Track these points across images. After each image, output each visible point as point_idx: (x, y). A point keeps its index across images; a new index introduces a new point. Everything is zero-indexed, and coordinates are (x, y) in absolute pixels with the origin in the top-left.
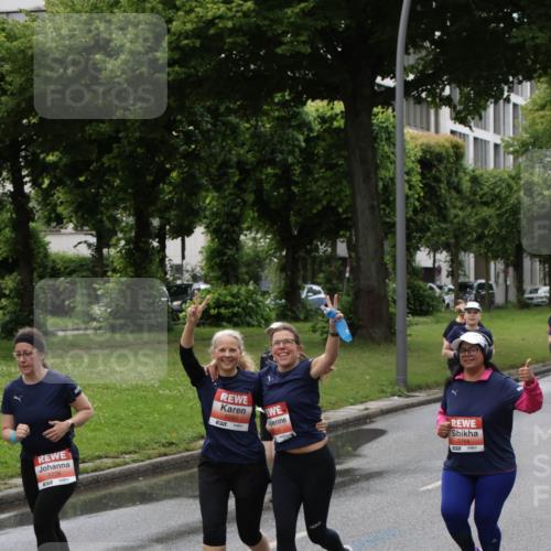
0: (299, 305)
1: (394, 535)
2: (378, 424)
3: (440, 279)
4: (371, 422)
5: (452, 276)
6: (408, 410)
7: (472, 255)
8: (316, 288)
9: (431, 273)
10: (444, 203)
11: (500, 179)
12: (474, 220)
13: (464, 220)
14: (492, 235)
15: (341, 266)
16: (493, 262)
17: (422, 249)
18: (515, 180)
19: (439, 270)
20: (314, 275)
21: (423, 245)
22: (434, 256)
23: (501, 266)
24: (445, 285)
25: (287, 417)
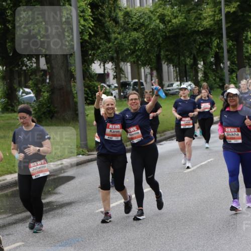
0: (15, 101)
1: (78, 241)
2: (69, 173)
3: (109, 81)
4: (64, 172)
5: (116, 78)
6: (89, 163)
7: (129, 64)
8: (27, 90)
9: (103, 77)
10: (108, 30)
11: (144, 13)
12: (128, 40)
13: (121, 41)
14: (141, 50)
15: (43, 75)
16: (142, 68)
17: (96, 62)
18: (154, 13)
19: (108, 75)
20: (26, 82)
21: (96, 59)
22: (104, 66)
23: (148, 70)
24: (113, 85)
25: (139, 131)
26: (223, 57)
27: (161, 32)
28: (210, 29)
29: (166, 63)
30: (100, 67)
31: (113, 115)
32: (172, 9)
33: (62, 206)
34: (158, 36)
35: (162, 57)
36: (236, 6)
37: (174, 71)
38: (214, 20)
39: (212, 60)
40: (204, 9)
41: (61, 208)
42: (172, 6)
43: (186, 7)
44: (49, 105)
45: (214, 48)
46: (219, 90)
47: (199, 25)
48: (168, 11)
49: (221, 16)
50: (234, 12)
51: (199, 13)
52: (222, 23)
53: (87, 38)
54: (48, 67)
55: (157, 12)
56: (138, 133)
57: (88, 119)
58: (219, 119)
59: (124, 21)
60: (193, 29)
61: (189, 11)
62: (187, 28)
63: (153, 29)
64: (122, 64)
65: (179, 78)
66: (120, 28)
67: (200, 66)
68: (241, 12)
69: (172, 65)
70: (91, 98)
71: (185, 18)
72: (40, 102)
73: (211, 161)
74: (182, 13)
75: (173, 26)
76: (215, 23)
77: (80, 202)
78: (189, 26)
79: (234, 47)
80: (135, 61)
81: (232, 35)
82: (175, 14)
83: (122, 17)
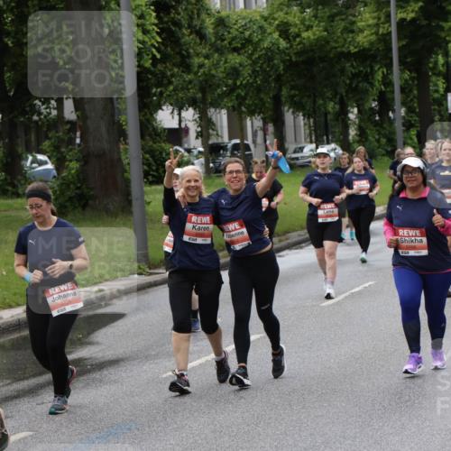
0: (19, 177)
1: (129, 429)
2: (117, 307)
3: (188, 142)
4: (106, 305)
5: (202, 136)
6: (150, 290)
7: (224, 112)
8: (41, 157)
9: (177, 135)
10: (187, 51)
11: (251, 21)
12: (222, 69)
13: (210, 70)
14: (245, 87)
15: (69, 130)
16: (249, 119)
17: (164, 108)
18: (269, 20)
19: (186, 130)
20: (39, 142)
21: (165, 103)
22: (180, 114)
23: (258, 123)
24: (195, 148)
25: (244, 230)
26: (393, 99)
27: (283, 55)
28: (369, 50)
29: (291, 110)
30: (173, 117)
31: (197, 199)
32: (302, 13)
33: (102, 365)
34: (276, 62)
35: (283, 99)
36: (416, 9)
37: (305, 124)
38: (377, 33)
39: (374, 104)
40: (360, 13)
41: (99, 370)
42: (303, 8)
43: (326, 10)
44: (79, 185)
45: (377, 83)
46: (386, 159)
47: (350, 42)
48: (295, 17)
49: (390, 26)
50: (413, 20)
51: (351, 20)
52: (391, 39)
53: (148, 64)
54: (78, 116)
55: (275, 19)
56: (242, 233)
57: (150, 209)
58: (385, 212)
59: (216, 34)
60: (339, 50)
61: (332, 18)
62: (328, 48)
63: (268, 49)
64: (212, 112)
65: (313, 138)
66: (208, 46)
67: (352, 116)
68: (426, 19)
69: (301, 114)
70: (156, 172)
71: (326, 30)
72: (63, 178)
73: (370, 286)
74: (320, 22)
75: (304, 44)
76: (379, 39)
77: (134, 359)
78: (334, 44)
79: (413, 82)
80: (236, 106)
81: (409, 60)
82: (307, 23)
83: (212, 26)
